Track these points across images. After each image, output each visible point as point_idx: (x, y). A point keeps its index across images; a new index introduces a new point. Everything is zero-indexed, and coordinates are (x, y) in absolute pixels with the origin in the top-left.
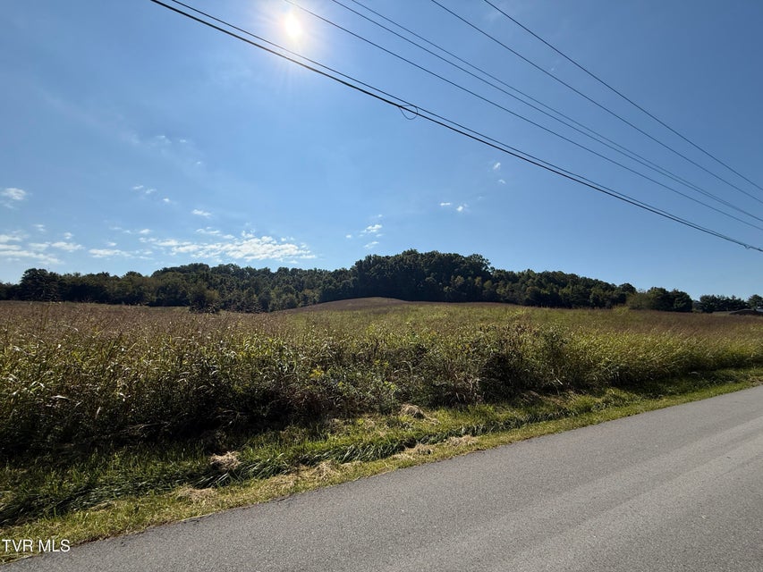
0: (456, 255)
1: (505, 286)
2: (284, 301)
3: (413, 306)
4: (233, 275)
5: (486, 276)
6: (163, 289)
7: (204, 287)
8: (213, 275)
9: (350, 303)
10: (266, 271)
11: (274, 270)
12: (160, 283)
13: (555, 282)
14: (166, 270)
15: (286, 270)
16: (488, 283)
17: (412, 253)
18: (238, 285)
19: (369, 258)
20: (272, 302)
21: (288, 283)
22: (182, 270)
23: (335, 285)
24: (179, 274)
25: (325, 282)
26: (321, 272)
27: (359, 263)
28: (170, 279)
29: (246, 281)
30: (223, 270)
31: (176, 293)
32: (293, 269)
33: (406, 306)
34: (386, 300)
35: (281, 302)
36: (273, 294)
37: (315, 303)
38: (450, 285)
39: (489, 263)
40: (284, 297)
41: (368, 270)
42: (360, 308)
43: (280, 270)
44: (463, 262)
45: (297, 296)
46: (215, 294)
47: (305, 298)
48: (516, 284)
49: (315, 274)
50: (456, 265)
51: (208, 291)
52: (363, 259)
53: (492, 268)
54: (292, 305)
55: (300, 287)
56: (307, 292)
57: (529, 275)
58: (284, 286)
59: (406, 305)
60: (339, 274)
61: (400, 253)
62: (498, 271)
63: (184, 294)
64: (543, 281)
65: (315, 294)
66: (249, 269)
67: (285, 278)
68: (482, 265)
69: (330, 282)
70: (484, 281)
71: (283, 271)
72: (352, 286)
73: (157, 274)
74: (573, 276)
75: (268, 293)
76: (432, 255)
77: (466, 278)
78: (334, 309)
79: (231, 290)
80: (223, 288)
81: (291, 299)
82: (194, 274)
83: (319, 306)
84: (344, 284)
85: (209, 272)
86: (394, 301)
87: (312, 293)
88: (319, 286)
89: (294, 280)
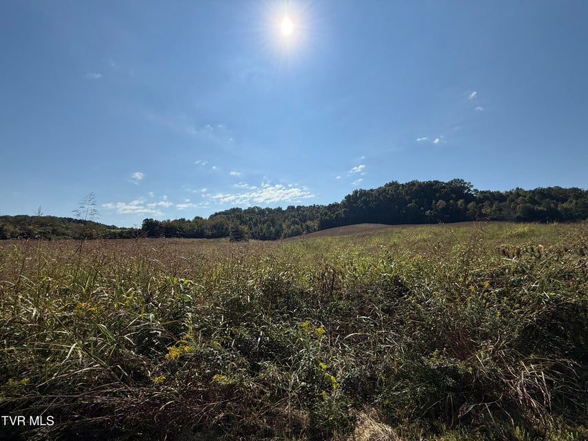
0: (436, 182)
1: (491, 205)
2: (293, 230)
3: (396, 229)
4: (257, 214)
5: (469, 198)
6: (214, 227)
7: (238, 224)
8: (244, 215)
9: (341, 229)
10: (279, 209)
11: (284, 208)
12: (213, 223)
13: (552, 197)
14: (216, 214)
15: (293, 207)
16: (471, 205)
17: (394, 185)
18: (260, 221)
19: (356, 192)
20: (284, 232)
21: (294, 217)
22: (226, 213)
23: (330, 216)
24: (223, 216)
25: (321, 214)
26: (319, 207)
27: (348, 197)
28: (219, 220)
29: (266, 218)
30: (251, 211)
31: (222, 228)
32: (298, 207)
33: (390, 229)
34: (372, 226)
35: (290, 231)
36: (284, 226)
37: (315, 231)
38: (431, 209)
39: (472, 186)
40: (292, 227)
41: (356, 202)
42: (349, 233)
43: (289, 208)
44: (444, 187)
45: (302, 227)
46: (246, 228)
47: (308, 227)
48: (504, 203)
49: (313, 208)
50: (437, 191)
51: (240, 226)
52: (351, 194)
53: (475, 190)
54: (298, 233)
55: (304, 220)
56: (309, 223)
57: (518, 193)
58: (292, 220)
59: (390, 228)
60: (332, 207)
61: (383, 185)
62: (482, 192)
63: (227, 229)
64: (536, 198)
65: (314, 224)
66: (268, 209)
67: (293, 214)
68: (464, 188)
69: (326, 214)
70: (467, 202)
71: (291, 208)
72: (343, 216)
73: (212, 217)
74: (575, 190)
75: (281, 225)
76: (413, 184)
77: (447, 201)
78: (327, 235)
79: (255, 225)
80: (251, 224)
81: (297, 229)
82: (233, 215)
83: (317, 232)
84: (337, 215)
85: (242, 213)
86: (379, 225)
87: (312, 224)
88: (318, 217)
89: (299, 215)
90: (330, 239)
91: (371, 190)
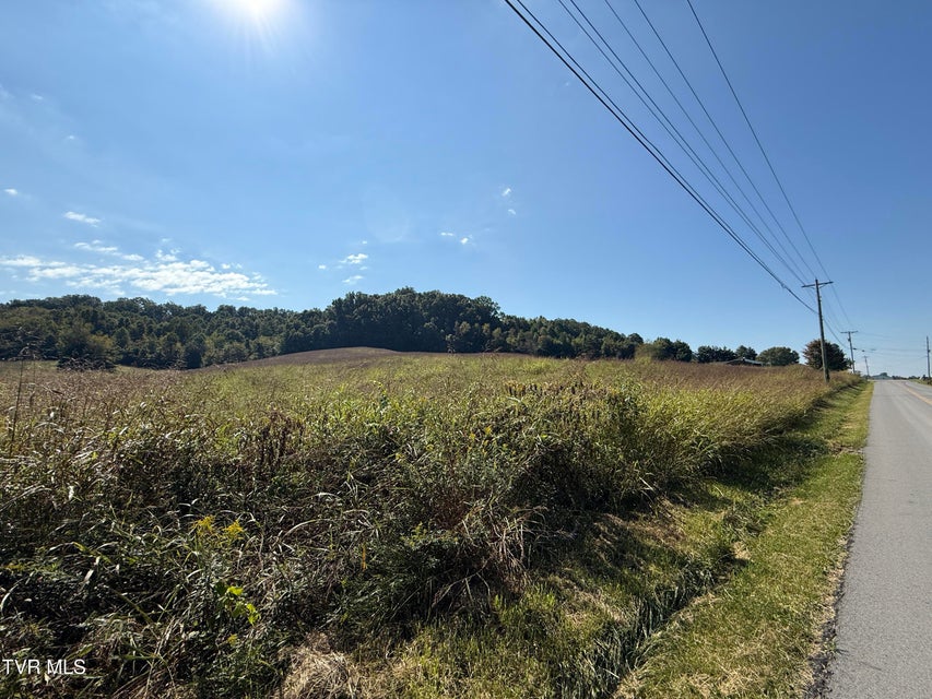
0: (462, 297)
1: (516, 334)
2: (227, 351)
3: (408, 357)
4: (142, 314)
5: (495, 323)
7: (86, 330)
8: (107, 314)
9: (322, 354)
10: (200, 310)
11: (212, 308)
13: (568, 331)
14: (16, 304)
15: (231, 309)
16: (497, 331)
17: (408, 292)
18: (151, 330)
19: (352, 296)
20: (207, 354)
21: (233, 326)
22: (49, 304)
23: (303, 331)
24: (41, 310)
25: (288, 327)
26: (284, 314)
27: (338, 303)
29: (165, 323)
30: (125, 306)
32: (242, 309)
33: (397, 358)
34: (372, 351)
35: (222, 353)
36: (209, 342)
37: (274, 354)
38: (453, 333)
39: (499, 308)
40: (226, 346)
41: (349, 311)
42: (334, 361)
43: (221, 308)
44: (470, 306)
45: (247, 346)
46: (108, 342)
47: (260, 348)
48: (527, 333)
49: (272, 315)
50: (461, 309)
51: (94, 337)
52: (343, 298)
53: (502, 314)
54: (240, 357)
55: (252, 333)
56: (262, 339)
57: (541, 323)
58: (227, 332)
59: (397, 356)
60: (309, 316)
61: (393, 291)
62: (509, 317)
63: (51, 340)
64: (556, 330)
65: (276, 343)
66: (170, 307)
67: (230, 320)
68: (491, 309)
69: (297, 327)
70: (492, 329)
71: (227, 311)
72: (327, 332)
74: (586, 325)
75: (201, 341)
76: (433, 295)
77: (472, 324)
78: (297, 363)
79: (136, 335)
80: (123, 333)
81: (238, 349)
82: (72, 311)
83: (278, 358)
84: (317, 330)
85: (100, 310)
86: (384, 351)
87: (270, 342)
88: (280, 332)
89: (242, 324)
90: (299, 369)
91: (375, 296)
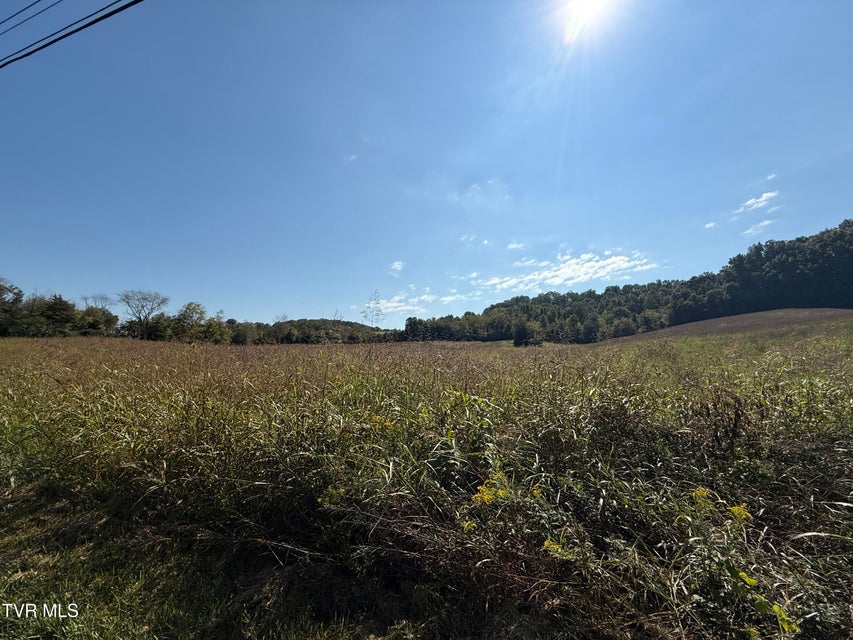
2: (617, 326)
4: (553, 303)
6: (491, 325)
7: (525, 319)
8: (533, 306)
9: (723, 323)
10: (591, 294)
11: (600, 291)
12: (489, 320)
14: (493, 307)
15: (615, 289)
18: (559, 314)
19: (758, 248)
20: (601, 329)
21: (619, 304)
22: (505, 305)
23: (694, 299)
24: (502, 309)
25: (675, 297)
26: (668, 285)
27: (738, 262)
28: (496, 315)
29: (568, 308)
30: (543, 299)
31: (502, 327)
32: (625, 287)
34: (806, 313)
35: (612, 328)
36: (601, 320)
37: (662, 326)
40: (616, 322)
41: (758, 268)
42: (744, 329)
43: (608, 289)
45: (635, 320)
47: (647, 321)
51: (529, 324)
52: (745, 253)
54: (627, 332)
55: (638, 308)
56: (649, 313)
58: (615, 309)
60: (700, 282)
63: (509, 328)
65: (664, 315)
66: (571, 295)
67: (616, 299)
69: (685, 296)
71: (612, 291)
72: (726, 296)
73: (487, 311)
75: (594, 320)
78: (691, 334)
79: (552, 319)
80: (543, 319)
81: (626, 324)
82: (516, 307)
83: (667, 330)
84: (711, 296)
85: (529, 304)
86: (829, 312)
87: (657, 315)
88: (667, 303)
89: (628, 300)
90: (698, 341)
91: (799, 240)
